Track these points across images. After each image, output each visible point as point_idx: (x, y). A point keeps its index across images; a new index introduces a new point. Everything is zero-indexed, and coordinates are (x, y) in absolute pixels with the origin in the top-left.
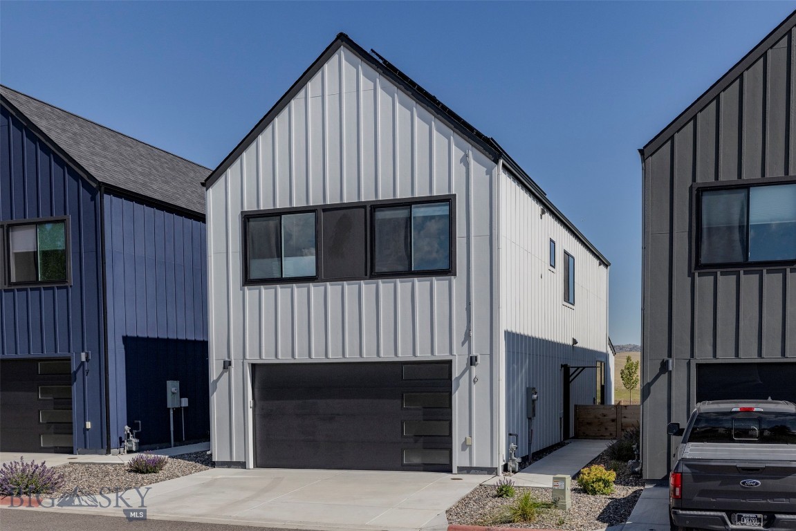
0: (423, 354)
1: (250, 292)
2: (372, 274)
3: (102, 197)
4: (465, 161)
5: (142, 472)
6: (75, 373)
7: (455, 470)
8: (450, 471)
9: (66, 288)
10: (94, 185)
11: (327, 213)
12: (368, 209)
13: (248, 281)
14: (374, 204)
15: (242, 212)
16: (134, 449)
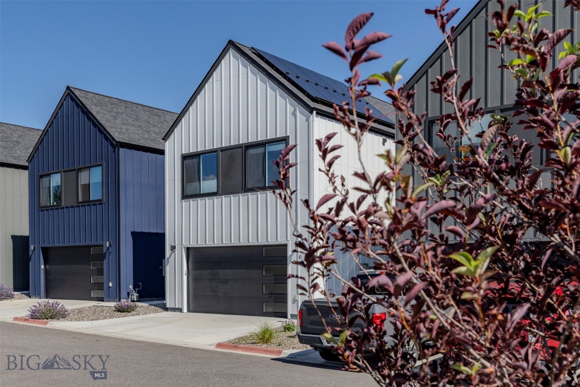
0: (272, 241)
1: (185, 203)
2: (246, 190)
3: (119, 150)
4: (294, 114)
5: (121, 312)
6: (105, 253)
7: (289, 317)
8: (286, 317)
9: (102, 204)
10: (115, 143)
11: (223, 152)
12: (244, 148)
13: (185, 196)
14: (246, 145)
15: (182, 154)
16: (135, 300)
